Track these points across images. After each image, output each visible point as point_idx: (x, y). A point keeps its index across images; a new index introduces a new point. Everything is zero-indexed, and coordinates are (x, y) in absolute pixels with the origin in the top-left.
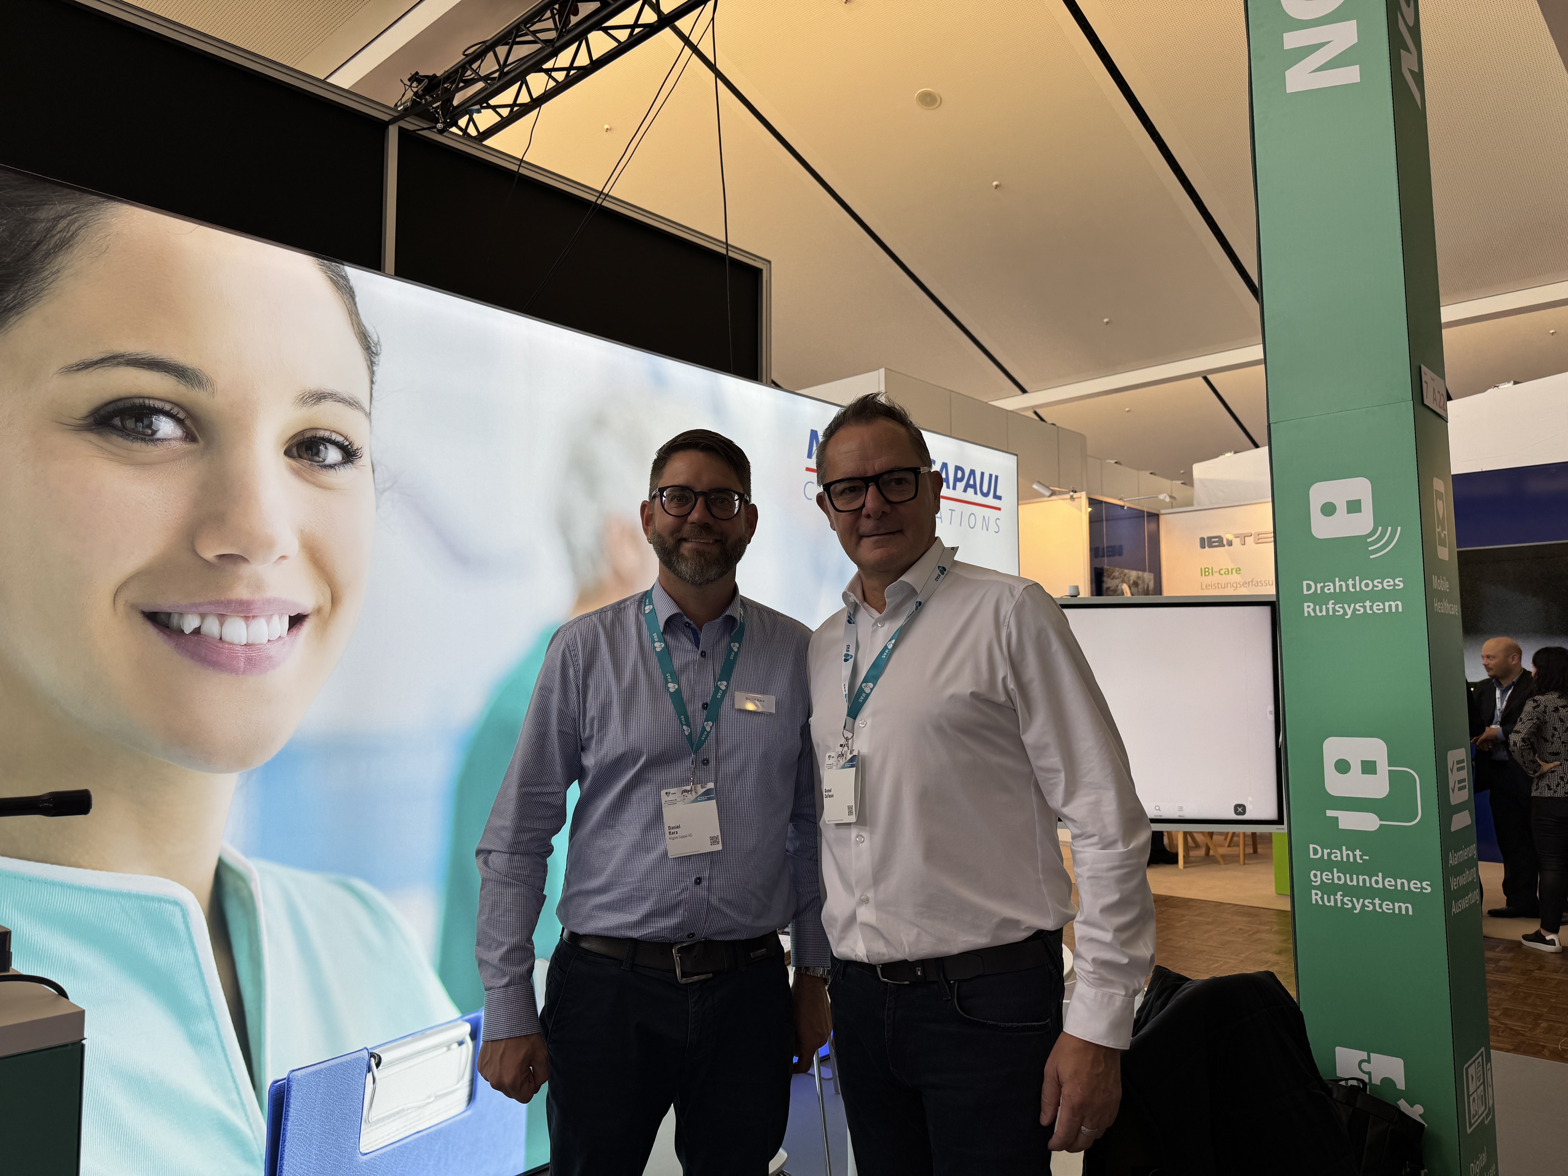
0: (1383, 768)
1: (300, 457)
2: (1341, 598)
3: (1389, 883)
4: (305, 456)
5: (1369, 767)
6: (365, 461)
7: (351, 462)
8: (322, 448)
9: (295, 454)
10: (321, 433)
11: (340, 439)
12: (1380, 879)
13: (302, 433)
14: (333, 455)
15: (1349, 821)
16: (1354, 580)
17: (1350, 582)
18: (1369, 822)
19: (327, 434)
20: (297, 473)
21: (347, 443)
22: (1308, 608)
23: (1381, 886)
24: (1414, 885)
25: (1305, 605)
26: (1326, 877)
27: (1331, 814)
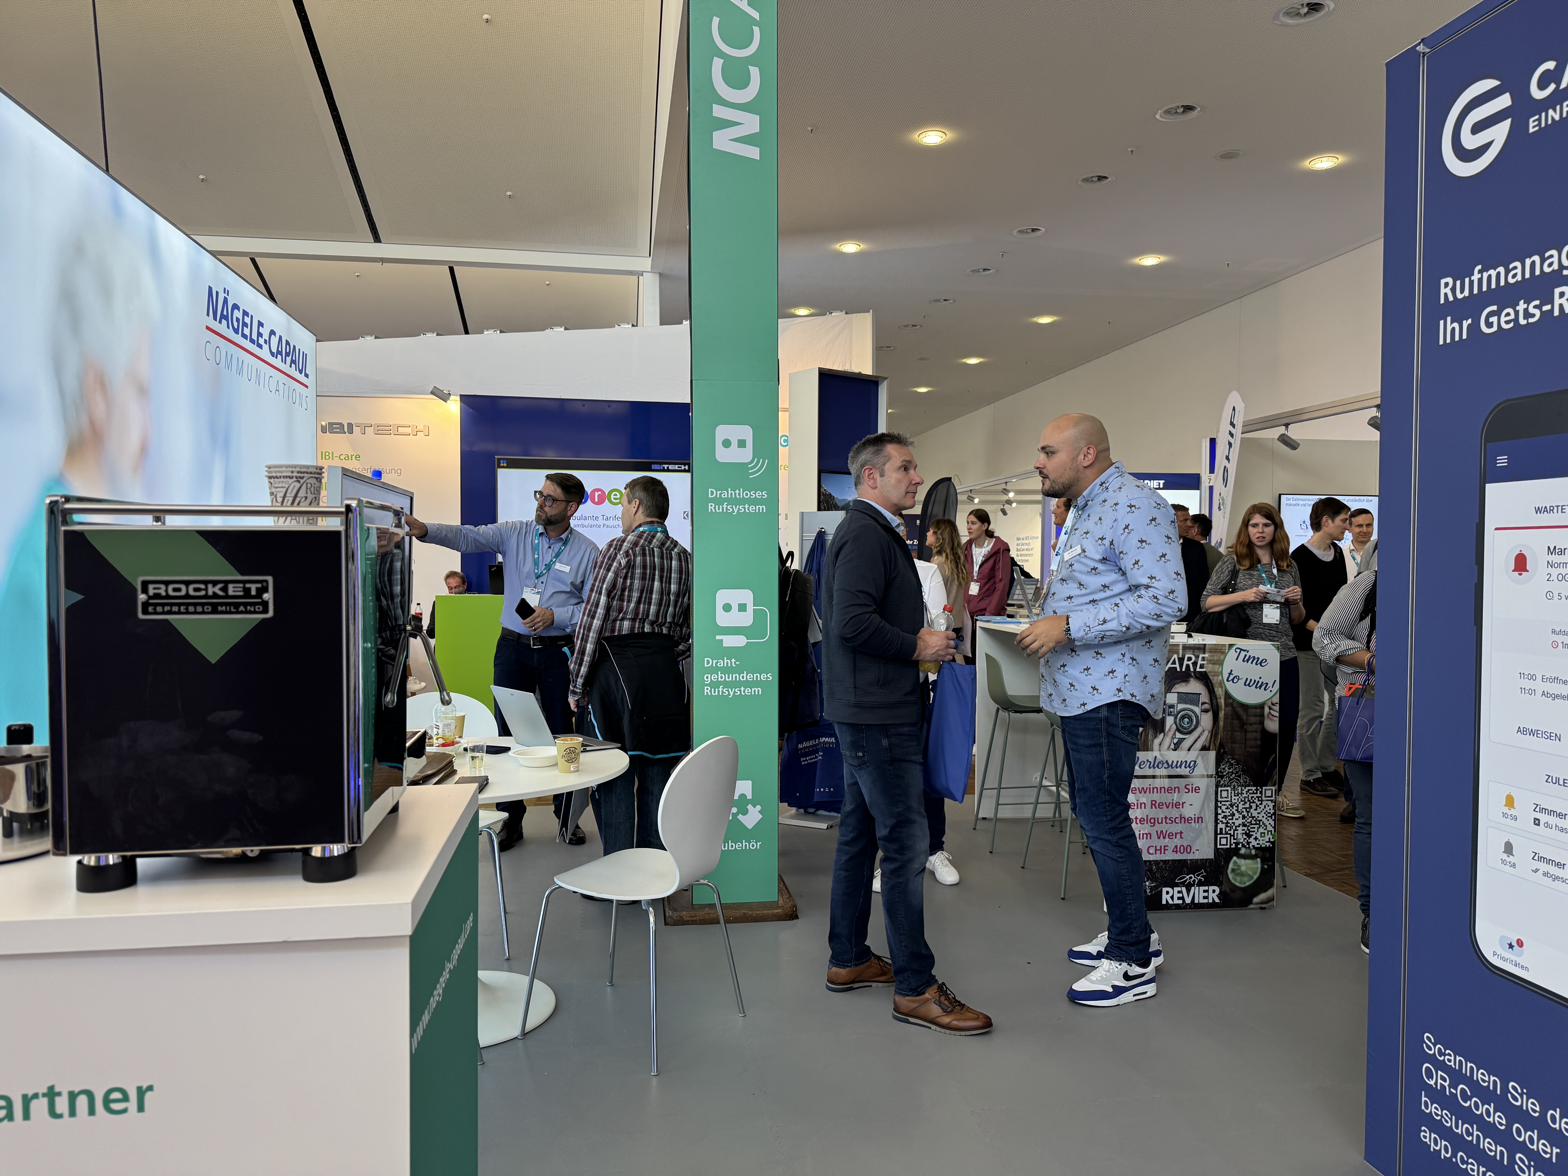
0: (750, 608)
2: (733, 501)
3: (750, 677)
5: (742, 608)
12: (745, 675)
15: (730, 641)
17: (737, 492)
18: (740, 641)
22: (711, 507)
23: (745, 679)
24: (763, 677)
25: (710, 504)
26: (714, 677)
27: (718, 637)
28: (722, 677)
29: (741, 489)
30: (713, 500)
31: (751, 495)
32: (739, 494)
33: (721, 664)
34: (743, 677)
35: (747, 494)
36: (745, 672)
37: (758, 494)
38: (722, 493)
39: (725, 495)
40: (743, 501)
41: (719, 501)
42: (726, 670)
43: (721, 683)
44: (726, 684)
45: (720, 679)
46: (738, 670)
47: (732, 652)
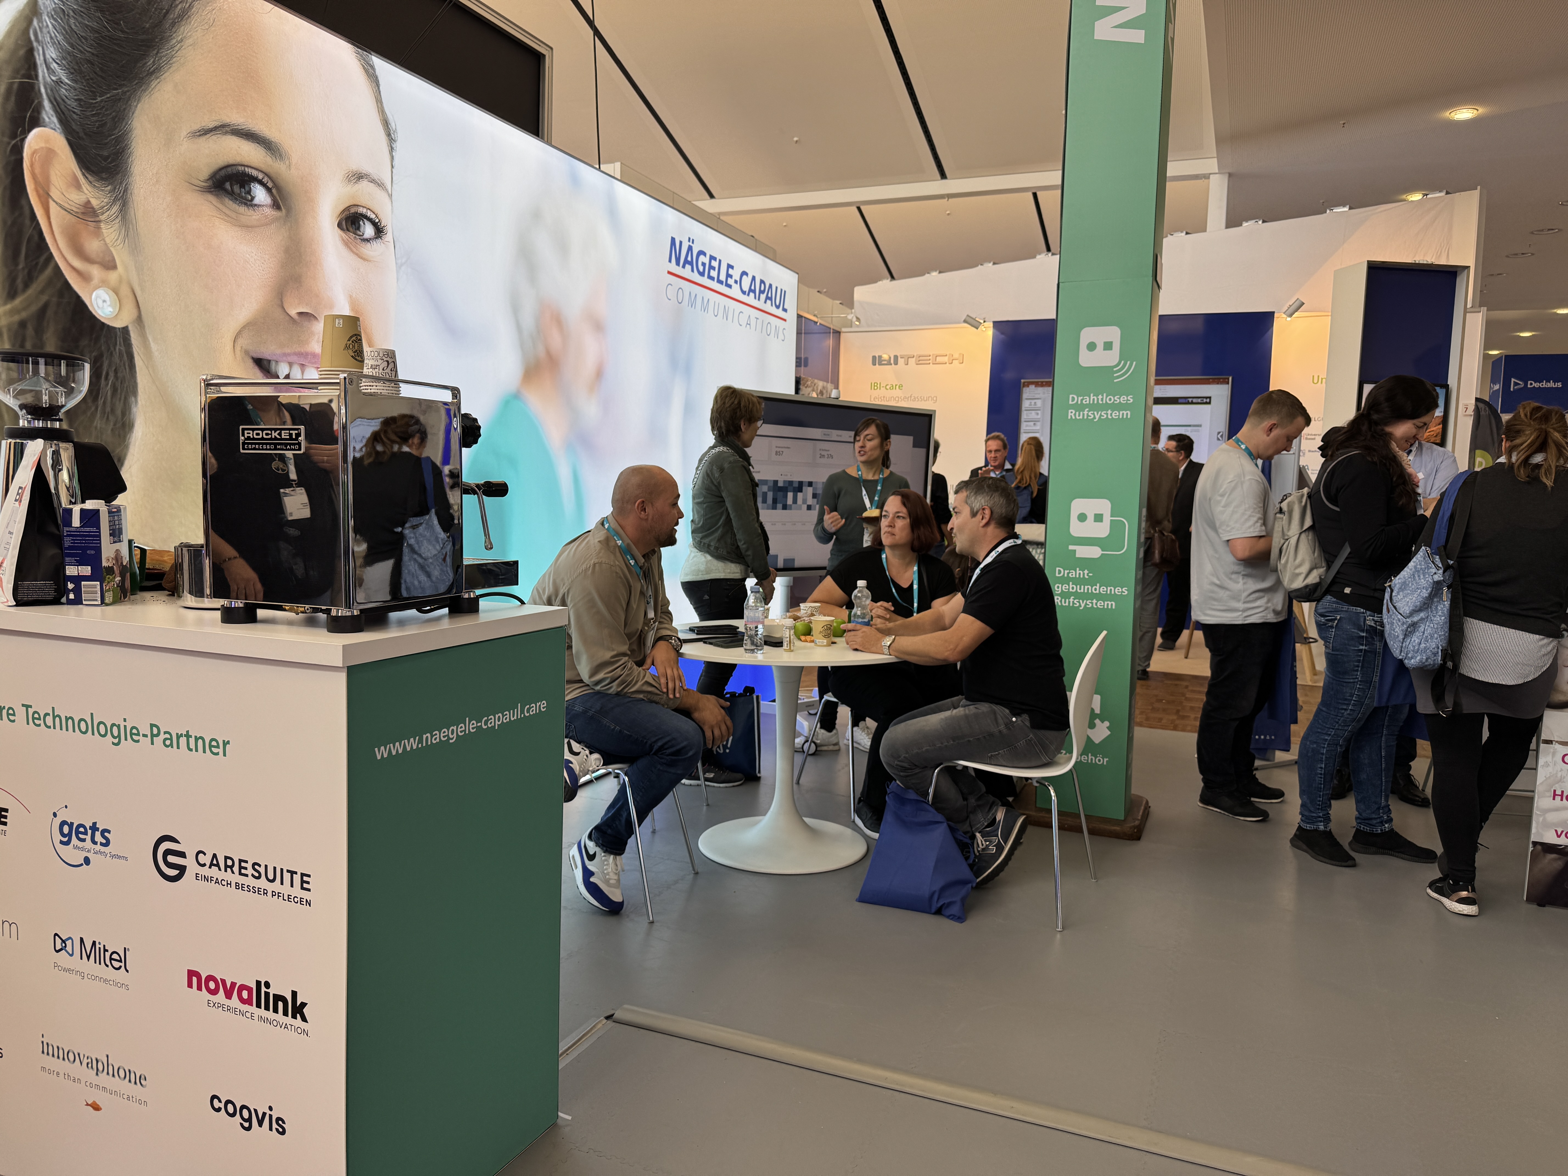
0: (1107, 518)
1: (348, 230)
2: (1094, 407)
3: (1103, 590)
4: (351, 229)
5: (1099, 518)
6: (388, 237)
7: (380, 237)
8: (361, 223)
9: (345, 227)
10: (361, 210)
11: (373, 216)
12: (1098, 588)
13: (348, 208)
14: (368, 230)
15: (1083, 552)
16: (1103, 396)
17: (1100, 397)
18: (1094, 552)
19: (364, 211)
20: (346, 244)
21: (377, 221)
22: (1071, 414)
23: (1097, 592)
24: (1118, 591)
25: (1070, 411)
26: (1065, 587)
27: (1071, 547)
28: (1073, 588)
29: (1105, 394)
30: (1074, 407)
31: (1115, 400)
32: (1102, 400)
33: (1073, 574)
34: (1096, 589)
35: (1110, 399)
36: (1098, 585)
37: (1123, 399)
38: (1083, 399)
39: (1087, 400)
40: (1106, 407)
41: (1079, 408)
42: (1078, 581)
43: (1072, 594)
44: (1077, 596)
45: (1071, 590)
46: (1091, 582)
47: (1085, 563)
